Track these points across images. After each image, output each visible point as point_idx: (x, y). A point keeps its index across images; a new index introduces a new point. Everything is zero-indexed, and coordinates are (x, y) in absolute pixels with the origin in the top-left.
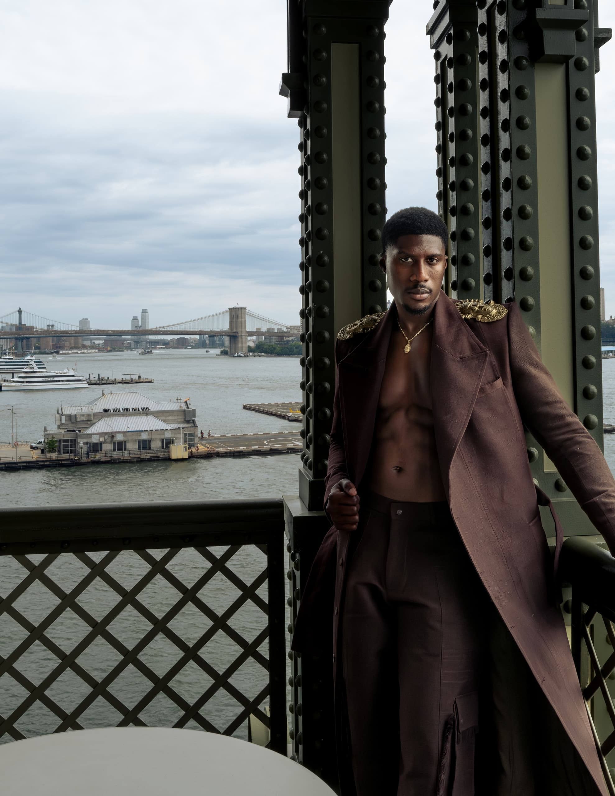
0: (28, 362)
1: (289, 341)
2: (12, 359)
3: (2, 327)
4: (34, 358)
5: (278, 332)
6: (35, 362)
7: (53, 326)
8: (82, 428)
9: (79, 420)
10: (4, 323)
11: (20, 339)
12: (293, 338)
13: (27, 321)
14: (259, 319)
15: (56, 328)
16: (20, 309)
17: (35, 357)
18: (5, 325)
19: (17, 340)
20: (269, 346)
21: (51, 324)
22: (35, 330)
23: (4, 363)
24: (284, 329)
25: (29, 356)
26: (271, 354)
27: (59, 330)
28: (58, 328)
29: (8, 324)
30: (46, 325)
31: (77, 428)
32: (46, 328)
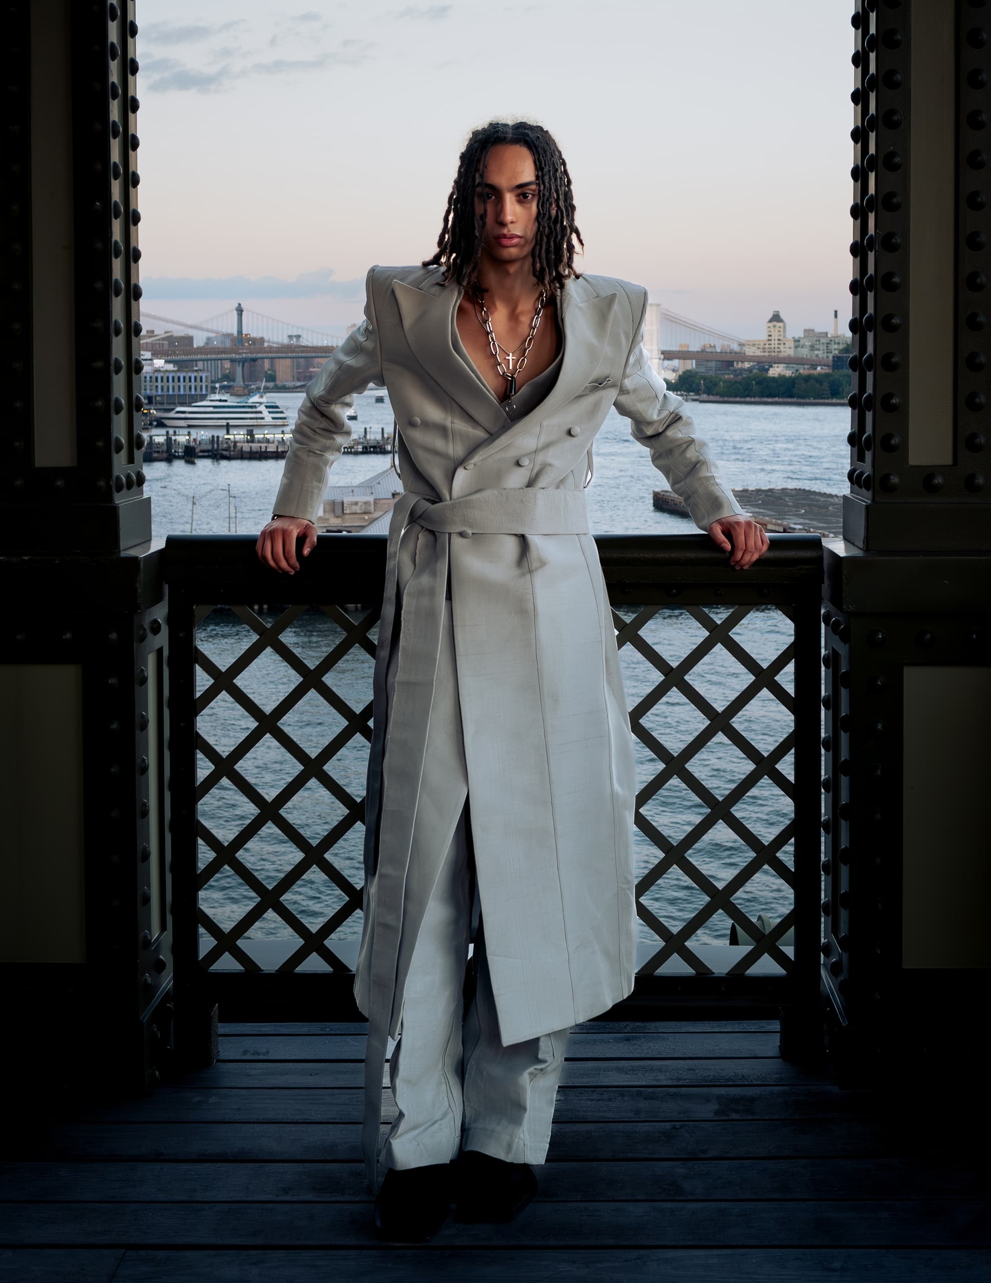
0: (255, 407)
1: (745, 370)
2: (226, 401)
3: (208, 339)
4: (264, 400)
5: (721, 353)
6: (266, 407)
7: (298, 337)
8: (354, 526)
9: (347, 511)
10: (212, 331)
11: (239, 362)
12: (751, 363)
13: (252, 329)
14: (685, 326)
15: (304, 342)
16: (240, 305)
17: (267, 397)
18: (213, 335)
19: (234, 363)
20: (705, 380)
21: (295, 334)
22: (266, 345)
23: (211, 409)
24: (736, 348)
25: (258, 396)
26: (709, 394)
27: (310, 345)
28: (307, 341)
29: (217, 333)
30: (285, 337)
31: (346, 527)
32: (286, 341)
